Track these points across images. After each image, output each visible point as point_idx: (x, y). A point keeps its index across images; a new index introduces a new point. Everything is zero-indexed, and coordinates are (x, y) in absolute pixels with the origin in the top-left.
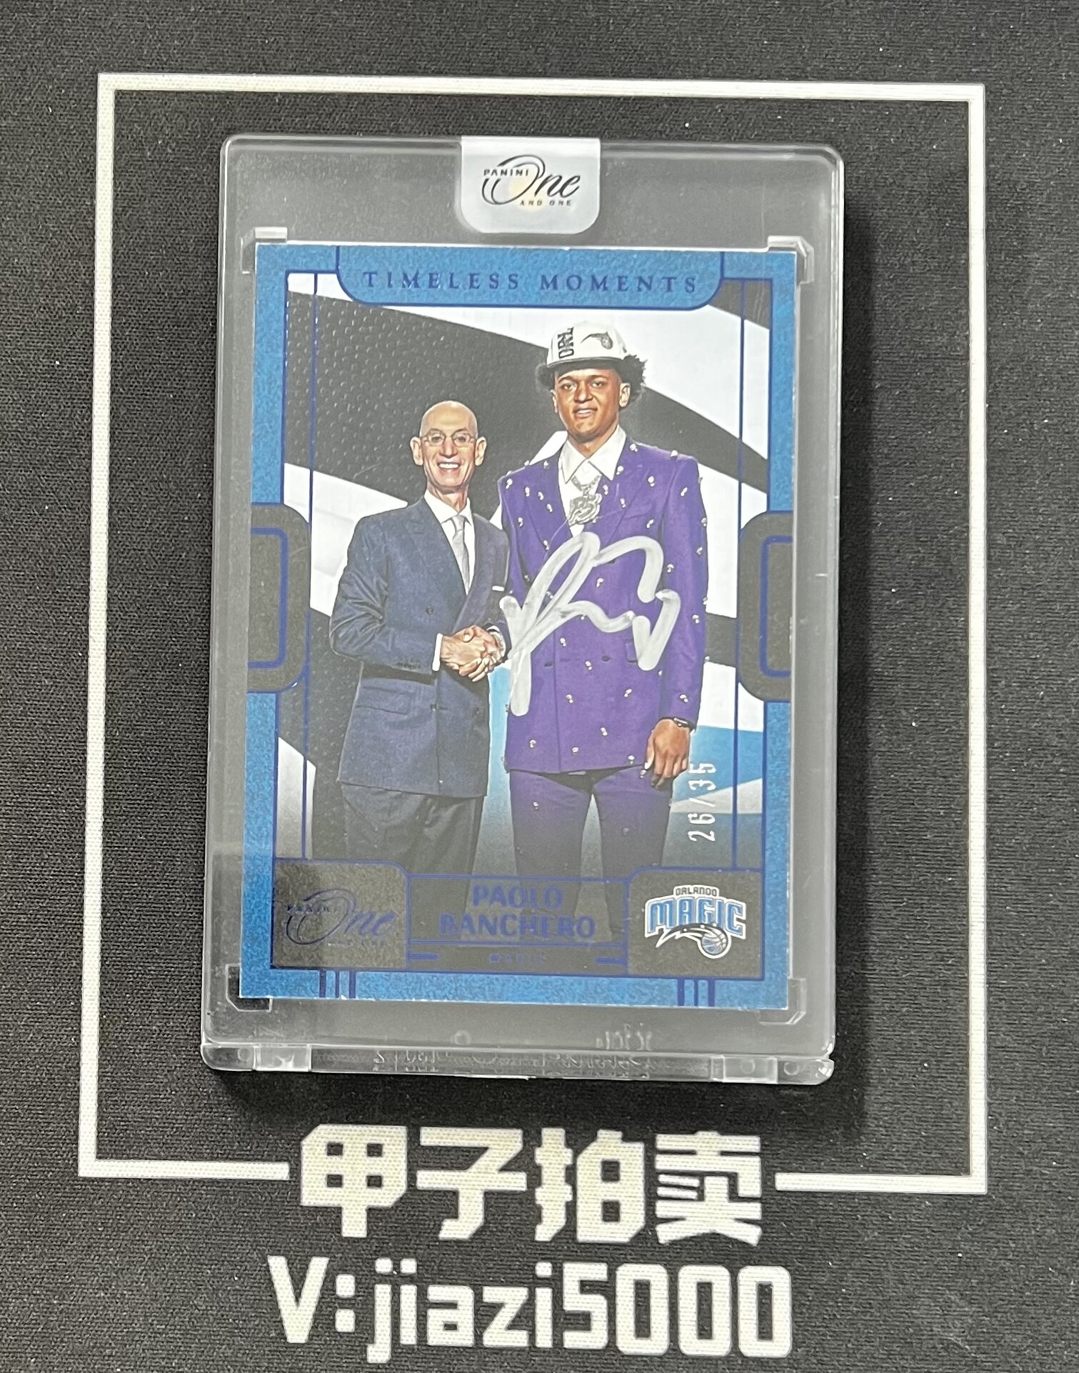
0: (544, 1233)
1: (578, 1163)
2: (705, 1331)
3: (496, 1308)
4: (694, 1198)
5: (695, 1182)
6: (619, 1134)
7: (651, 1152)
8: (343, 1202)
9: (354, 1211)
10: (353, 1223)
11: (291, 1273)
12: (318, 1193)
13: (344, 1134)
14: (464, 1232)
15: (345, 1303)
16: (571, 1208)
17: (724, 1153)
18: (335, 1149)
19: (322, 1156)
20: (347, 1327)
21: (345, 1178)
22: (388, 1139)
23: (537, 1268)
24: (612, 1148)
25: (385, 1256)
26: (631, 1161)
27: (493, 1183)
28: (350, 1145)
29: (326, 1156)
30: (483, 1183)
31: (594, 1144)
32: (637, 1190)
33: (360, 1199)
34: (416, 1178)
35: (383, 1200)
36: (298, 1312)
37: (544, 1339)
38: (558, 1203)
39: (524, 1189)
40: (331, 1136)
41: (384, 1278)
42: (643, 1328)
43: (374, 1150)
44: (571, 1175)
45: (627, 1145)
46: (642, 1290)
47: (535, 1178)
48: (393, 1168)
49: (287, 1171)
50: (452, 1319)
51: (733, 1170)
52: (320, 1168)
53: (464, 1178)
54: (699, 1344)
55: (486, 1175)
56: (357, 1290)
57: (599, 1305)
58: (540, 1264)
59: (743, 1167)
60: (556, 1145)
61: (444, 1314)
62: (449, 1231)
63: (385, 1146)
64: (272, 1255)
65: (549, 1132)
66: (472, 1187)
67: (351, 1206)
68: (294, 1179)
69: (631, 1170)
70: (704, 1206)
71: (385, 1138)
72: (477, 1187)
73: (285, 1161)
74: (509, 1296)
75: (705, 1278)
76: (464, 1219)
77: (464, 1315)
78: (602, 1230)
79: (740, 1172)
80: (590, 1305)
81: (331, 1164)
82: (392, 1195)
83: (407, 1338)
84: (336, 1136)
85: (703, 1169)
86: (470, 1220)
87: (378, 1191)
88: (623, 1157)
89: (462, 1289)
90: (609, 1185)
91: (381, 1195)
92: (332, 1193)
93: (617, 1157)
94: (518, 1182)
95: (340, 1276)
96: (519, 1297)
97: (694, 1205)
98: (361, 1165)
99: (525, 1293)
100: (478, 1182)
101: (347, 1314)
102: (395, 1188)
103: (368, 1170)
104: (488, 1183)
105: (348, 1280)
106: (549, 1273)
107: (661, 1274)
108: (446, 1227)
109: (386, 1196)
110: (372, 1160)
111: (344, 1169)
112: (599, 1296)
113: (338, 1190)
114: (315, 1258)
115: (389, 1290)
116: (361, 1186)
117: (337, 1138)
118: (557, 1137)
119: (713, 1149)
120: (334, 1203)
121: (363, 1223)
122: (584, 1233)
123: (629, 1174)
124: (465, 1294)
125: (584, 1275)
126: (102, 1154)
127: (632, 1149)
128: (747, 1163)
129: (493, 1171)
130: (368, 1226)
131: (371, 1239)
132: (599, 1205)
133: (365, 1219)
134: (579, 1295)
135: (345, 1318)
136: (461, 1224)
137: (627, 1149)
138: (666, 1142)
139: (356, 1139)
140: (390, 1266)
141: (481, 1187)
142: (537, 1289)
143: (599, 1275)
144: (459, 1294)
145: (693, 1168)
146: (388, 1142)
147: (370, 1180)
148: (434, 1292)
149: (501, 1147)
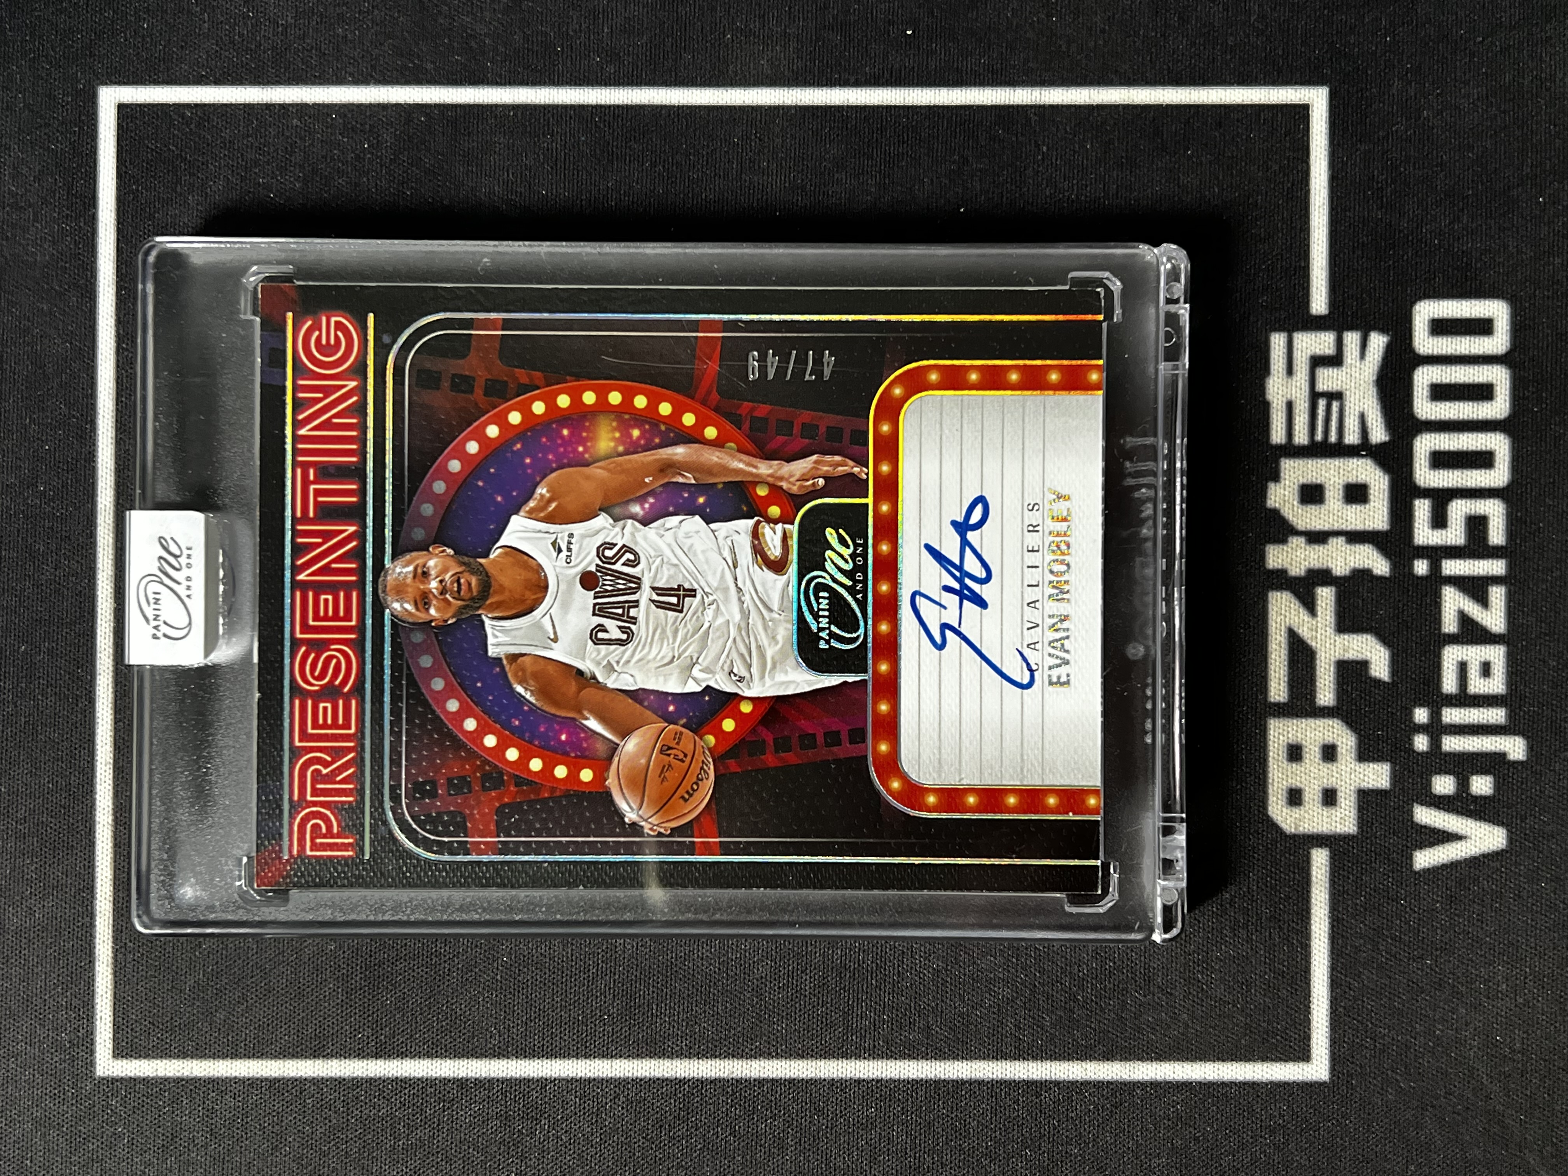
0: (1380, 566)
1: (1303, 529)
2: (1484, 392)
3: (1464, 619)
4: (1338, 404)
5: (1322, 403)
6: (1272, 486)
7: (1292, 450)
8: (1352, 788)
9: (1361, 776)
10: (1375, 777)
11: (1432, 845)
12: (1343, 815)
13: (1278, 787)
14: (1382, 654)
15: (1463, 784)
16: (1355, 537)
17: (1290, 371)
18: (1295, 797)
19: (1302, 812)
20: (1488, 784)
21: (1325, 786)
22: (1281, 737)
23: (1420, 574)
24: (1287, 493)
25: (1411, 742)
26: (1300, 472)
27: (1328, 623)
28: (1290, 781)
29: (1302, 808)
30: (1328, 634)
31: (1282, 511)
32: (1332, 466)
33: (1348, 769)
34: (1325, 708)
35: (1349, 743)
36: (1473, 837)
37: (1496, 567)
38: (1348, 552)
39: (1334, 589)
40: (1279, 802)
41: (1436, 743)
42: (1484, 460)
43: (1295, 753)
44: (1317, 538)
45: (1282, 475)
46: (1440, 460)
47: (1322, 576)
48: (1313, 733)
49: (1320, 850)
50: (1478, 668)
51: (1308, 361)
52: (1315, 814)
53: (1323, 654)
54: (1498, 399)
55: (1319, 630)
56: (1447, 772)
57: (1459, 507)
58: (1415, 572)
59: (1304, 349)
60: (1285, 553)
61: (1473, 677)
62: (1382, 671)
63: (1290, 741)
64: (1411, 866)
65: (1271, 561)
66: (1332, 647)
67: (1357, 779)
68: (1328, 843)
69: (1309, 472)
70: (1348, 393)
71: (1281, 742)
72: (1332, 641)
73: (1309, 853)
74: (1452, 606)
75: (1426, 392)
76: (1369, 654)
77: (1474, 655)
78: (1376, 504)
79: (1309, 353)
80: (1458, 517)
81: (1311, 802)
82: (1344, 735)
83: (1499, 717)
84: (1280, 797)
85: (1307, 394)
86: (1369, 648)
87: (1339, 749)
88: (1296, 481)
89: (1445, 657)
90: (1327, 496)
91: (1344, 746)
92: (1343, 800)
93: (1296, 487)
94: (1325, 596)
95: (1433, 791)
96: (1452, 595)
97: (1347, 403)
98: (1312, 769)
99: (1447, 588)
100: (1328, 640)
101: (1474, 783)
102: (1335, 731)
103: (1317, 760)
104: (1328, 629)
105: (1438, 782)
106: (1425, 561)
107: (1424, 440)
108: (1377, 674)
109: (1344, 740)
110: (1307, 756)
111: (1316, 787)
112: (1449, 507)
113: (1339, 794)
114: (1415, 819)
115: (1448, 738)
116: (1334, 768)
117: (1282, 795)
118: (1276, 553)
119: (1285, 383)
120: (1353, 798)
121: (1375, 766)
122: (1380, 523)
123: (1314, 474)
124: (1450, 655)
125: (1426, 524)
126: (1303, 1055)
127: (1287, 472)
128: (1300, 346)
129: (1314, 623)
130: (1379, 761)
131: (1392, 757)
132: (1349, 507)
133: (1371, 765)
134: (1449, 529)
135: (1479, 785)
136: (1374, 658)
137: (1287, 477)
138: (1279, 434)
139: (1283, 774)
140: (1421, 736)
141: (1332, 636)
142: (1443, 574)
143: (1426, 507)
144: (1451, 661)
145: (1307, 405)
146: (1285, 738)
147: (1328, 759)
148: (1449, 687)
149: (1287, 614)
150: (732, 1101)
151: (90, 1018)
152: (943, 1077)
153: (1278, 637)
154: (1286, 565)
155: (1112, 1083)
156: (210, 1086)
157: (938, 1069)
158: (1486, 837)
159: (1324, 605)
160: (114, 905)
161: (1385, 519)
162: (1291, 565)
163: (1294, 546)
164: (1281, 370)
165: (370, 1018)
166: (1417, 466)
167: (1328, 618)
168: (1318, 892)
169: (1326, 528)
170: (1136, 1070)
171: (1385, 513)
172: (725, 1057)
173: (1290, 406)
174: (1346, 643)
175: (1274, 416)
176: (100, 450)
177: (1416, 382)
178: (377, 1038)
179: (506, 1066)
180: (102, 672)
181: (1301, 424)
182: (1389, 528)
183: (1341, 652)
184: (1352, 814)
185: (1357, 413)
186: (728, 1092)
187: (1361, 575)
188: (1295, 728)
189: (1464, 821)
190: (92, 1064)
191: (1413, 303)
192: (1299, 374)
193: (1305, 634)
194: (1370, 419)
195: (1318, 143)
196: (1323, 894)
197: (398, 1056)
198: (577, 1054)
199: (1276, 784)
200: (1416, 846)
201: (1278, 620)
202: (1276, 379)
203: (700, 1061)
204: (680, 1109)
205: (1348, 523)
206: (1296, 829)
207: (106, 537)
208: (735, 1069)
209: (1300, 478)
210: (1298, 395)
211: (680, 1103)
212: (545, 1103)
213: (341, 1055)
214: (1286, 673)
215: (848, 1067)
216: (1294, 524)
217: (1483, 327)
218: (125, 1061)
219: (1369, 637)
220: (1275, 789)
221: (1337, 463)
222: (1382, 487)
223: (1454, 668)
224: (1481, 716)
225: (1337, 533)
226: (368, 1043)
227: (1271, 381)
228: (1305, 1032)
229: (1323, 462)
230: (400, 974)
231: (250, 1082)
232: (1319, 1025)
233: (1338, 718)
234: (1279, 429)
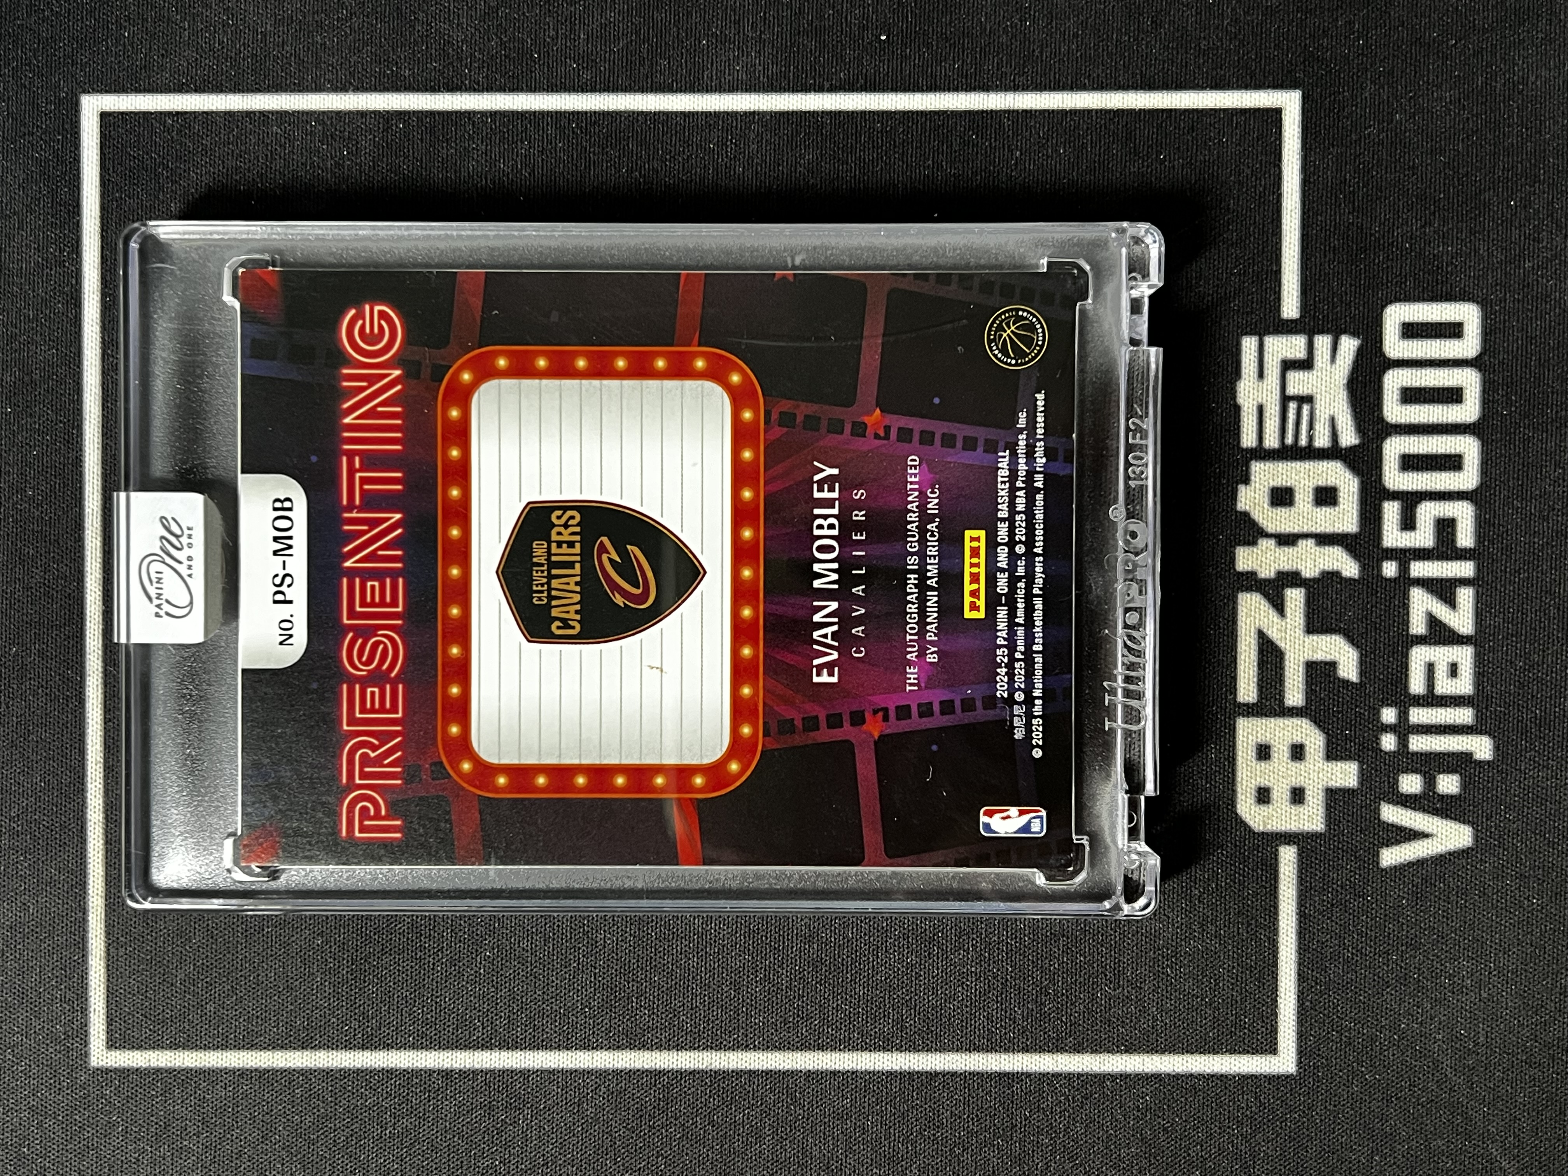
0: (1350, 568)
1: (1273, 532)
2: (1453, 396)
3: (1433, 621)
4: (1309, 407)
5: (1292, 406)
6: (1242, 488)
7: (1261, 454)
8: (1320, 786)
9: (1329, 775)
10: (1343, 776)
11: (1398, 842)
12: (1311, 813)
13: (1247, 786)
14: (1350, 655)
15: (1430, 783)
16: (1324, 539)
17: (1261, 375)
18: (1263, 796)
19: (1270, 810)
20: (1454, 782)
21: (1293, 784)
22: (1250, 736)
23: (1389, 575)
24: (1257, 496)
25: (1377, 740)
26: (1271, 475)
27: (1297, 624)
28: (1258, 779)
29: (1271, 806)
30: (1297, 635)
31: (1252, 514)
32: (1302, 469)
33: (1316, 768)
34: (1293, 708)
35: (1317, 742)
36: (1439, 835)
37: (1465, 569)
38: (1317, 554)
39: (1303, 590)
40: (1248, 800)
41: (1403, 742)
42: (1453, 463)
43: (1264, 752)
44: (1287, 540)
45: (1253, 478)
46: (1410, 463)
47: (1291, 578)
48: (1282, 732)
49: (1287, 847)
50: (1445, 669)
51: (1279, 365)
52: (1284, 812)
53: (1292, 655)
54: (1468, 402)
55: (1288, 631)
56: (1415, 771)
57: (1428, 509)
58: (1384, 574)
59: (1275, 353)
60: (1255, 556)
61: (1440, 677)
62: (1350, 671)
63: (1259, 740)
64: (1378, 863)
65: (1241, 563)
66: (1301, 648)
67: (1325, 779)
68: (1296, 840)
69: (1280, 475)
70: (1319, 396)
71: (1250, 741)
72: (1301, 642)
73: (1277, 850)
74: (1420, 607)
75: (1396, 396)
76: (1337, 655)
77: (1441, 656)
78: (1346, 506)
79: (1280, 357)
80: (1427, 519)
81: (1279, 800)
82: (1312, 734)
83: (1466, 717)
84: (1248, 795)
85: (1278, 397)
86: (1337, 649)
87: (1307, 748)
88: (1266, 484)
89: (1413, 658)
90: (1297, 499)
91: (1312, 746)
92: (1310, 798)
93: (1266, 490)
94: (1295, 598)
95: (1400, 789)
96: (1420, 597)
97: (1318, 406)
98: (1280, 767)
99: (1415, 589)
100: (1297, 641)
101: (1440, 781)
102: (1304, 730)
103: (1285, 759)
104: (1297, 630)
105: (1405, 781)
106: (1394, 563)
107: (1393, 443)
108: (1346, 675)
109: (1313, 740)
110: (1275, 755)
111: (1284, 786)
112: (1418, 510)
113: (1307, 792)
114: (1382, 817)
115: (1415, 737)
116: (1302, 767)
117: (1251, 794)
118: (1246, 555)
119: (1256, 387)
120: (1321, 796)
121: (1343, 765)
122: (1349, 525)
123: (1284, 477)
124: (1418, 655)
125: (1395, 526)
126: (1272, 1048)
127: (1257, 474)
128: (1271, 350)
129: (1284, 624)
130: (1346, 760)
131: (1359, 756)
132: (1318, 510)
133: (1339, 763)
134: (1418, 531)
135: (1445, 784)
136: (1342, 658)
137: (1257, 480)
138: (1250, 437)
139: (1251, 772)
140: (1388, 735)
141: (1301, 637)
142: (1412, 576)
143: (1395, 509)
144: (1418, 662)
145: (1277, 408)
146: (1254, 738)
147: (1296, 758)
148: (1416, 688)
149: (1257, 616)
150: (710, 1091)
151: (84, 1010)
152: (917, 1069)
153: (1248, 638)
154: (1256, 568)
155: (1082, 1075)
156: (202, 1076)
157: (913, 1061)
158: (1452, 835)
159: (1293, 606)
160: (106, 900)
161: (1355, 521)
162: (1261, 567)
163: (1264, 548)
164: (1252, 374)
165: (357, 1011)
166: (1386, 468)
167: (1297, 619)
168: (1285, 888)
169: (1296, 531)
170: (1106, 1062)
171: (1355, 516)
172: (704, 1049)
173: (1261, 409)
174: (1315, 644)
175: (1245, 419)
176: (87, 454)
177: (1386, 386)
178: (363, 1030)
179: (489, 1058)
180: (91, 673)
181: (1272, 428)
182: (1358, 530)
183: (1311, 653)
184: (1319, 812)
185: (1327, 416)
186: (706, 1083)
187: (1331, 577)
188: (1264, 728)
189: (1431, 820)
190: (87, 1055)
191: (1384, 307)
192: (1270, 377)
193: (1274, 635)
194: (1340, 422)
195: (1291, 146)
196: (1290, 890)
197: (384, 1048)
198: (559, 1045)
199: (1244, 782)
200: (1383, 844)
201: (1248, 622)
202: (1247, 382)
203: (680, 1052)
204: (659, 1099)
205: (1318, 526)
206: (1264, 826)
207: (94, 540)
208: (713, 1061)
209: (1271, 481)
210: (1269, 399)
211: (659, 1094)
212: (528, 1093)
213: (328, 1047)
214: (1256, 674)
215: (824, 1059)
216: (1264, 526)
217: (1454, 330)
218: (118, 1052)
219: (1337, 638)
220: (1244, 787)
221: (1307, 466)
222: (1351, 489)
223: (1422, 668)
224: (1448, 716)
225: (1306, 536)
226: (355, 1035)
227: (1242, 385)
228: (1272, 1025)
229: (1294, 465)
230: (386, 968)
231: (240, 1072)
232: (1286, 1019)
233: (1306, 717)
234: (1250, 432)
